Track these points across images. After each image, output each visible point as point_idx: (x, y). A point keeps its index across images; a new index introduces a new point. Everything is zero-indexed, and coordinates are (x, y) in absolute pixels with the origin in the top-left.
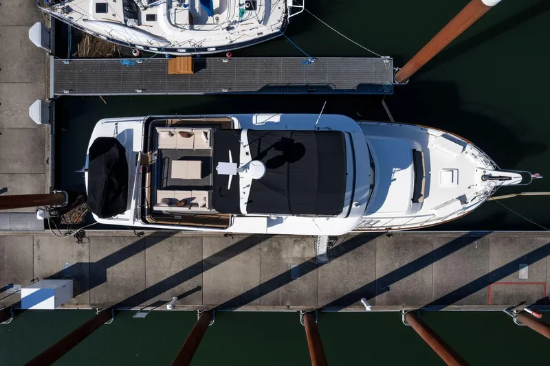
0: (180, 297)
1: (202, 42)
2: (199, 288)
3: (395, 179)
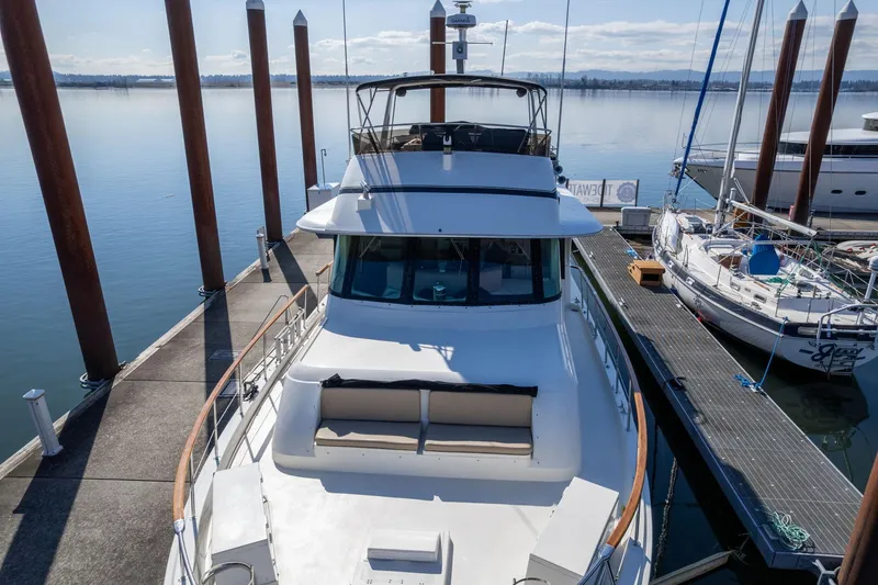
3: (417, 350)
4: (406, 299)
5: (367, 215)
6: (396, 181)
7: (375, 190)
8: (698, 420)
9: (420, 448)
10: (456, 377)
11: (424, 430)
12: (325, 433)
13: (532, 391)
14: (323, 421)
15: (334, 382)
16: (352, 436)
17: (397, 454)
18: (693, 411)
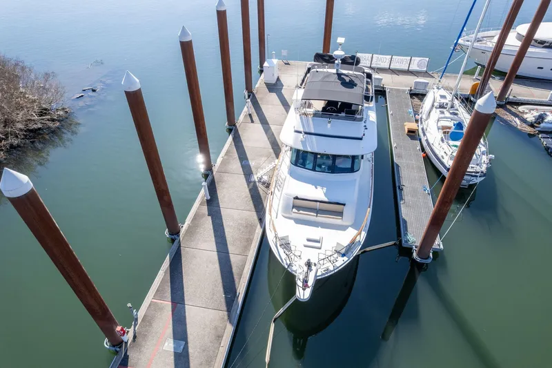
0: (250, 115)
1: (429, 132)
2: (252, 122)
3: (316, 188)
4: (314, 169)
5: (303, 143)
6: (313, 131)
7: (306, 133)
8: (402, 202)
9: (317, 216)
10: (325, 199)
11: (318, 212)
12: (294, 210)
13: (344, 205)
14: (294, 207)
15: (296, 198)
16: (301, 212)
17: (311, 216)
18: (402, 199)
